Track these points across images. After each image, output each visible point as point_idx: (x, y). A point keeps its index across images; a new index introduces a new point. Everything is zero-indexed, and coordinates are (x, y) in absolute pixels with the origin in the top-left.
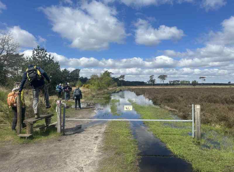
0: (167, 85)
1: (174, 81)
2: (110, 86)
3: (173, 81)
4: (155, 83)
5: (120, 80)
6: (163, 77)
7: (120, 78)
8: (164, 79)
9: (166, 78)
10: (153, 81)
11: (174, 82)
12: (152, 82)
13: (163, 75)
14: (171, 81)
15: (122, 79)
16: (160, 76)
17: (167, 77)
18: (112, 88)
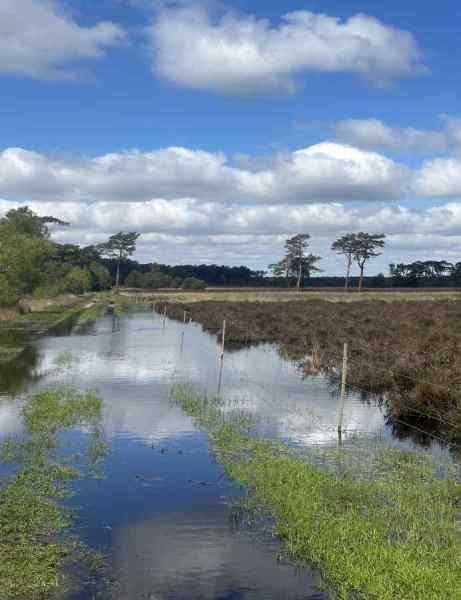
0: (378, 282)
1: (417, 267)
2: (38, 290)
3: (409, 267)
4: (313, 274)
5: (104, 257)
6: (359, 245)
7: (109, 245)
8: (366, 256)
9: (376, 250)
10: (301, 264)
11: (415, 272)
12: (299, 271)
13: (361, 235)
14: (402, 267)
15: (117, 252)
16: (346, 239)
17: (381, 244)
18: (49, 303)
